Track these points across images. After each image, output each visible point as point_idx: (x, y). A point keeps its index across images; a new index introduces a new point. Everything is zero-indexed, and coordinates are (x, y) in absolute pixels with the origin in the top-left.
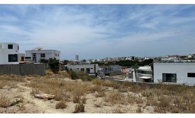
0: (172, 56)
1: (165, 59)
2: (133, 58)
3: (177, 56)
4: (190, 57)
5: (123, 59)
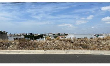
0: (50, 34)
1: (48, 35)
2: (31, 34)
3: (52, 34)
4: (57, 34)
5: (25, 35)
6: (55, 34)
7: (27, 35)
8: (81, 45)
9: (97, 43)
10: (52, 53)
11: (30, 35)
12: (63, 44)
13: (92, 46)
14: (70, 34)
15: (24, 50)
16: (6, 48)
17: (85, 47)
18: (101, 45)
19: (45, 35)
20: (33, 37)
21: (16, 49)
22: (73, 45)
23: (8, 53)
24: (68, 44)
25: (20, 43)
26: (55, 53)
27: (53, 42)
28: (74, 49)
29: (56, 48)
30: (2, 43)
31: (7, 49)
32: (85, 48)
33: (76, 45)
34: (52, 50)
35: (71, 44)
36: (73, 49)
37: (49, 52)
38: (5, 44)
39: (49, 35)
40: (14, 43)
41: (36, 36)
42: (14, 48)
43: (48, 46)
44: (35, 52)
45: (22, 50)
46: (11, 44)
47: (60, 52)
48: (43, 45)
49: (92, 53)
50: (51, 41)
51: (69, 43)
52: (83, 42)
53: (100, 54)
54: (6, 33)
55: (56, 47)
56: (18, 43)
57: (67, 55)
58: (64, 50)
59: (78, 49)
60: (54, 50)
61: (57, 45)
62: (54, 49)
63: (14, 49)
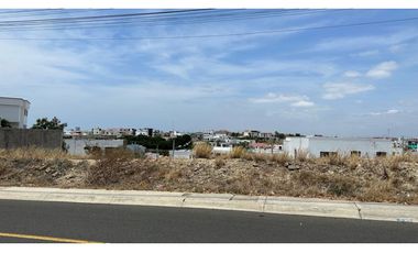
0: (220, 132)
1: (210, 137)
2: (150, 131)
3: (227, 133)
4: (246, 134)
5: (130, 133)
6: (238, 134)
7: (138, 133)
8: (324, 180)
9: (391, 173)
10: (210, 204)
11: (146, 134)
12: (256, 174)
13: (368, 186)
14: (298, 135)
15: (112, 192)
16: (50, 181)
17: (341, 190)
18: (409, 186)
19: (200, 138)
20: (157, 142)
21: (86, 187)
22: (295, 178)
23: (54, 200)
24: (276, 176)
25: (101, 166)
26: (221, 205)
27: (219, 166)
28: (298, 196)
29: (227, 187)
30: (38, 161)
31: (55, 185)
32: (339, 194)
33: (305, 179)
34: (212, 194)
35: (288, 177)
36: (291, 195)
37: (197, 200)
38: (49, 165)
39: (218, 136)
40: (80, 164)
41: (167, 138)
42: (77, 180)
43: (199, 180)
44: (149, 198)
45: (103, 191)
46: (70, 166)
47: (239, 202)
48: (180, 175)
49: (365, 215)
50: (212, 162)
51: (278, 170)
52: (335, 167)
53: (395, 220)
54: (62, 126)
55: (229, 182)
56: (92, 162)
57: (262, 215)
58: (255, 197)
59: (311, 194)
60: (218, 195)
61: (231, 178)
62: (220, 191)
63: (78, 186)
